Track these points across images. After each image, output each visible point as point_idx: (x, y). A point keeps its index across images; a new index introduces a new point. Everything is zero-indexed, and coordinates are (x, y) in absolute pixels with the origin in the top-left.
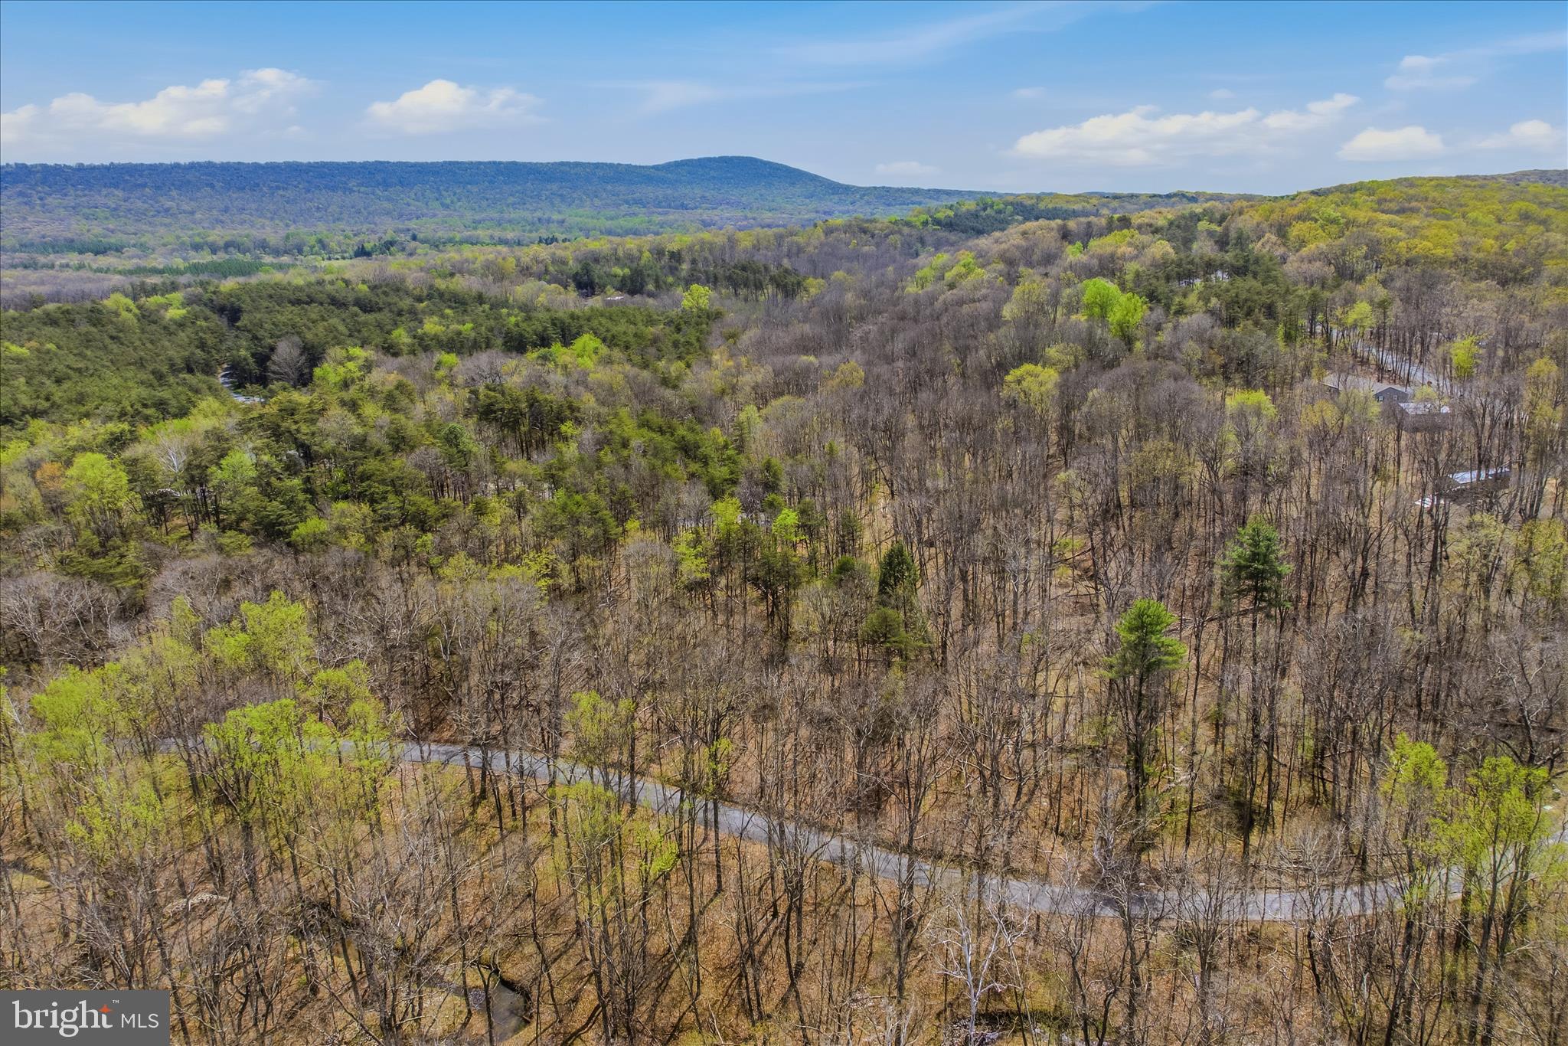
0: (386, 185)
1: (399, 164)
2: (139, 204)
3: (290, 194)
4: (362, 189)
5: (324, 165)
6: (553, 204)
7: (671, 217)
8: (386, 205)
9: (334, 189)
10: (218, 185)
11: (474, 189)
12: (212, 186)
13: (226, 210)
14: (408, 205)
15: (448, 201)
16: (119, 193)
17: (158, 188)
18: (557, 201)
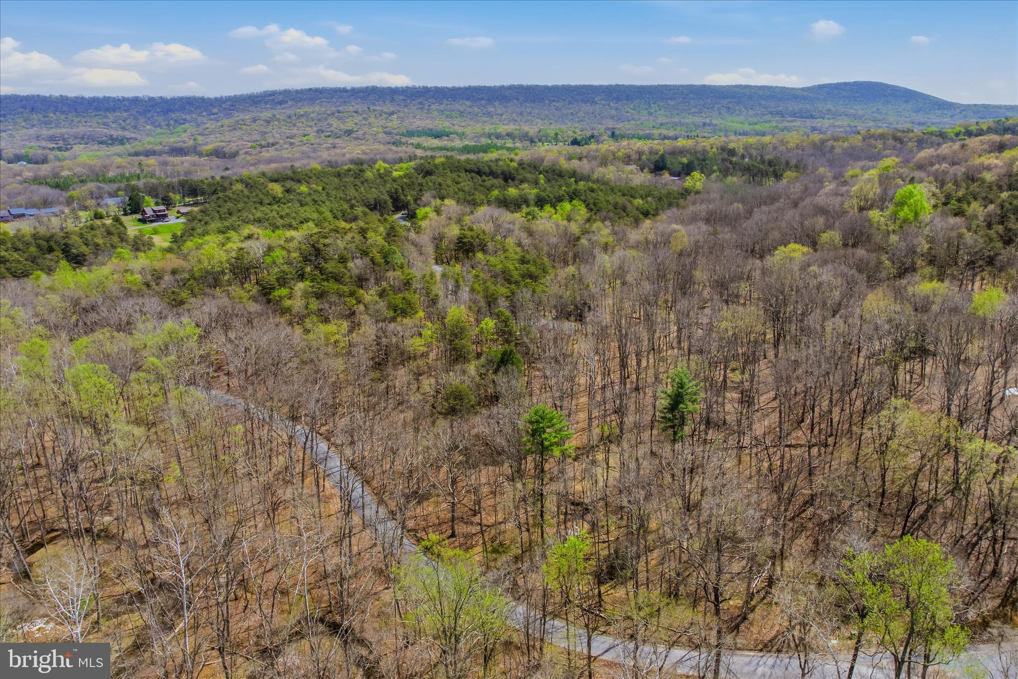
0: (618, 99)
1: (631, 86)
2: (476, 109)
3: (558, 104)
4: (603, 102)
5: (584, 87)
6: (720, 113)
7: (795, 124)
8: (613, 112)
9: (586, 102)
10: (521, 99)
11: (672, 103)
12: (518, 99)
13: (521, 114)
14: (627, 112)
15: (652, 111)
16: (468, 103)
17: (489, 100)
18: (723, 111)
